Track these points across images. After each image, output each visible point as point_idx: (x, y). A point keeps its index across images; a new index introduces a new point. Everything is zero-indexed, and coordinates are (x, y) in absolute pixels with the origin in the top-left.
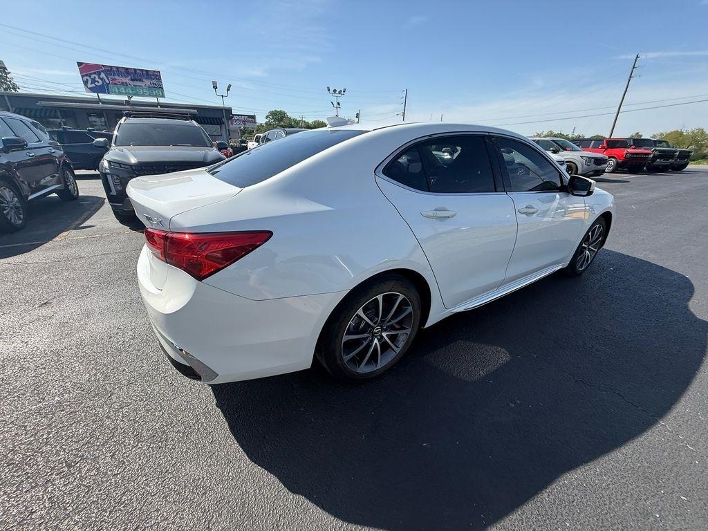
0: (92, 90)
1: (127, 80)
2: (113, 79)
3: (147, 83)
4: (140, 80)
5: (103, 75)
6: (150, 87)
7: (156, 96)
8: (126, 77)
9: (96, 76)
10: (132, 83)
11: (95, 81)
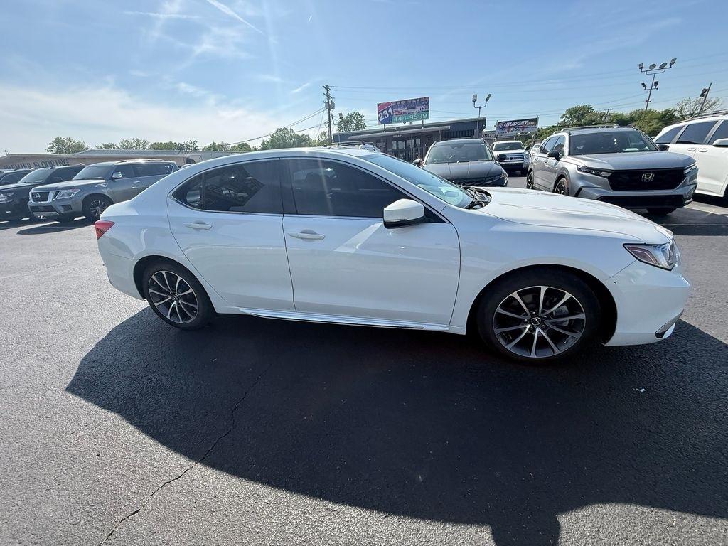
0: (382, 123)
1: (404, 110)
2: (396, 111)
3: (418, 109)
4: (414, 108)
5: (390, 110)
6: (419, 112)
7: (423, 119)
8: (404, 107)
9: (386, 111)
10: (407, 111)
11: (384, 115)
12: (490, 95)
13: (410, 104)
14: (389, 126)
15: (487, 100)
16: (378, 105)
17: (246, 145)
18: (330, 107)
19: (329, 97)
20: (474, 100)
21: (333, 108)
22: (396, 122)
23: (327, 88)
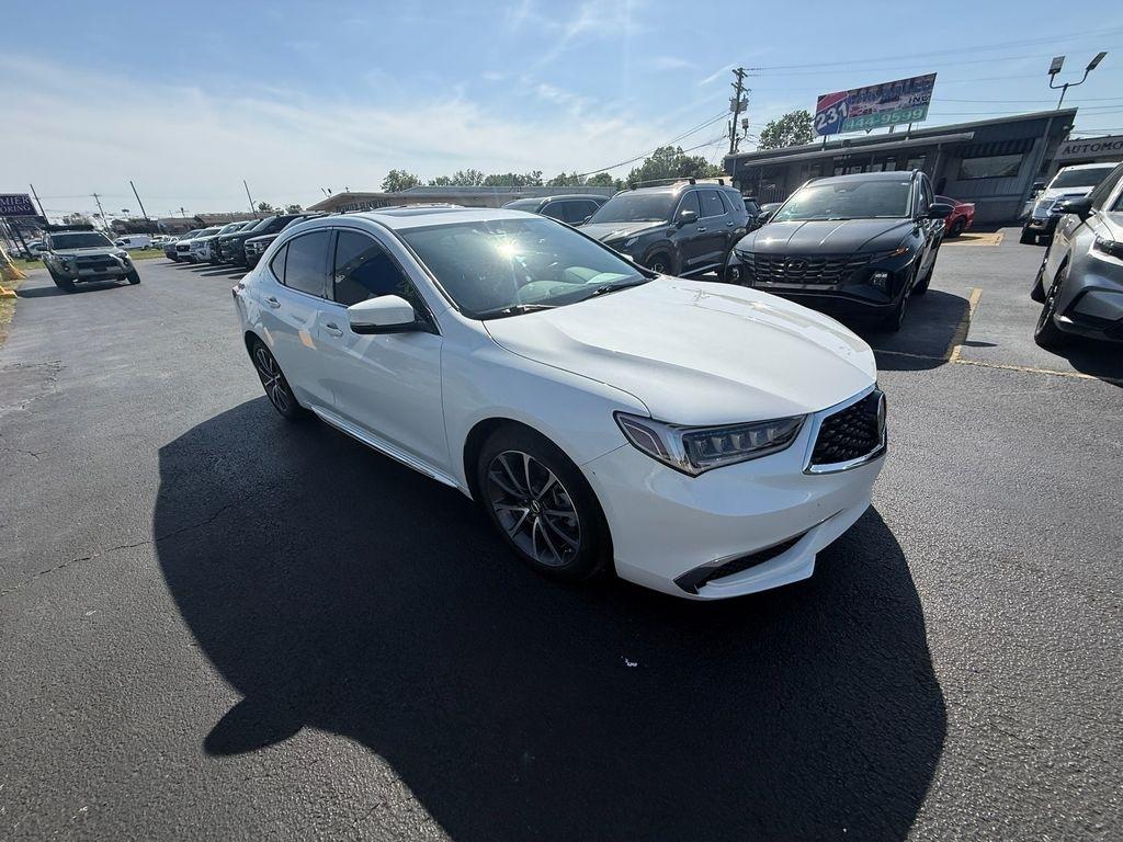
0: (822, 132)
1: (873, 105)
2: (855, 109)
3: (905, 100)
4: (896, 99)
5: (843, 106)
6: (906, 107)
7: (910, 121)
8: (874, 99)
9: (834, 110)
10: (879, 108)
11: (829, 117)
12: (1101, 56)
13: (888, 93)
14: (833, 138)
15: (1092, 66)
16: (820, 98)
17: (607, 176)
18: (739, 106)
19: (740, 88)
20: (1054, 71)
21: (745, 109)
22: (849, 130)
23: (740, 74)
